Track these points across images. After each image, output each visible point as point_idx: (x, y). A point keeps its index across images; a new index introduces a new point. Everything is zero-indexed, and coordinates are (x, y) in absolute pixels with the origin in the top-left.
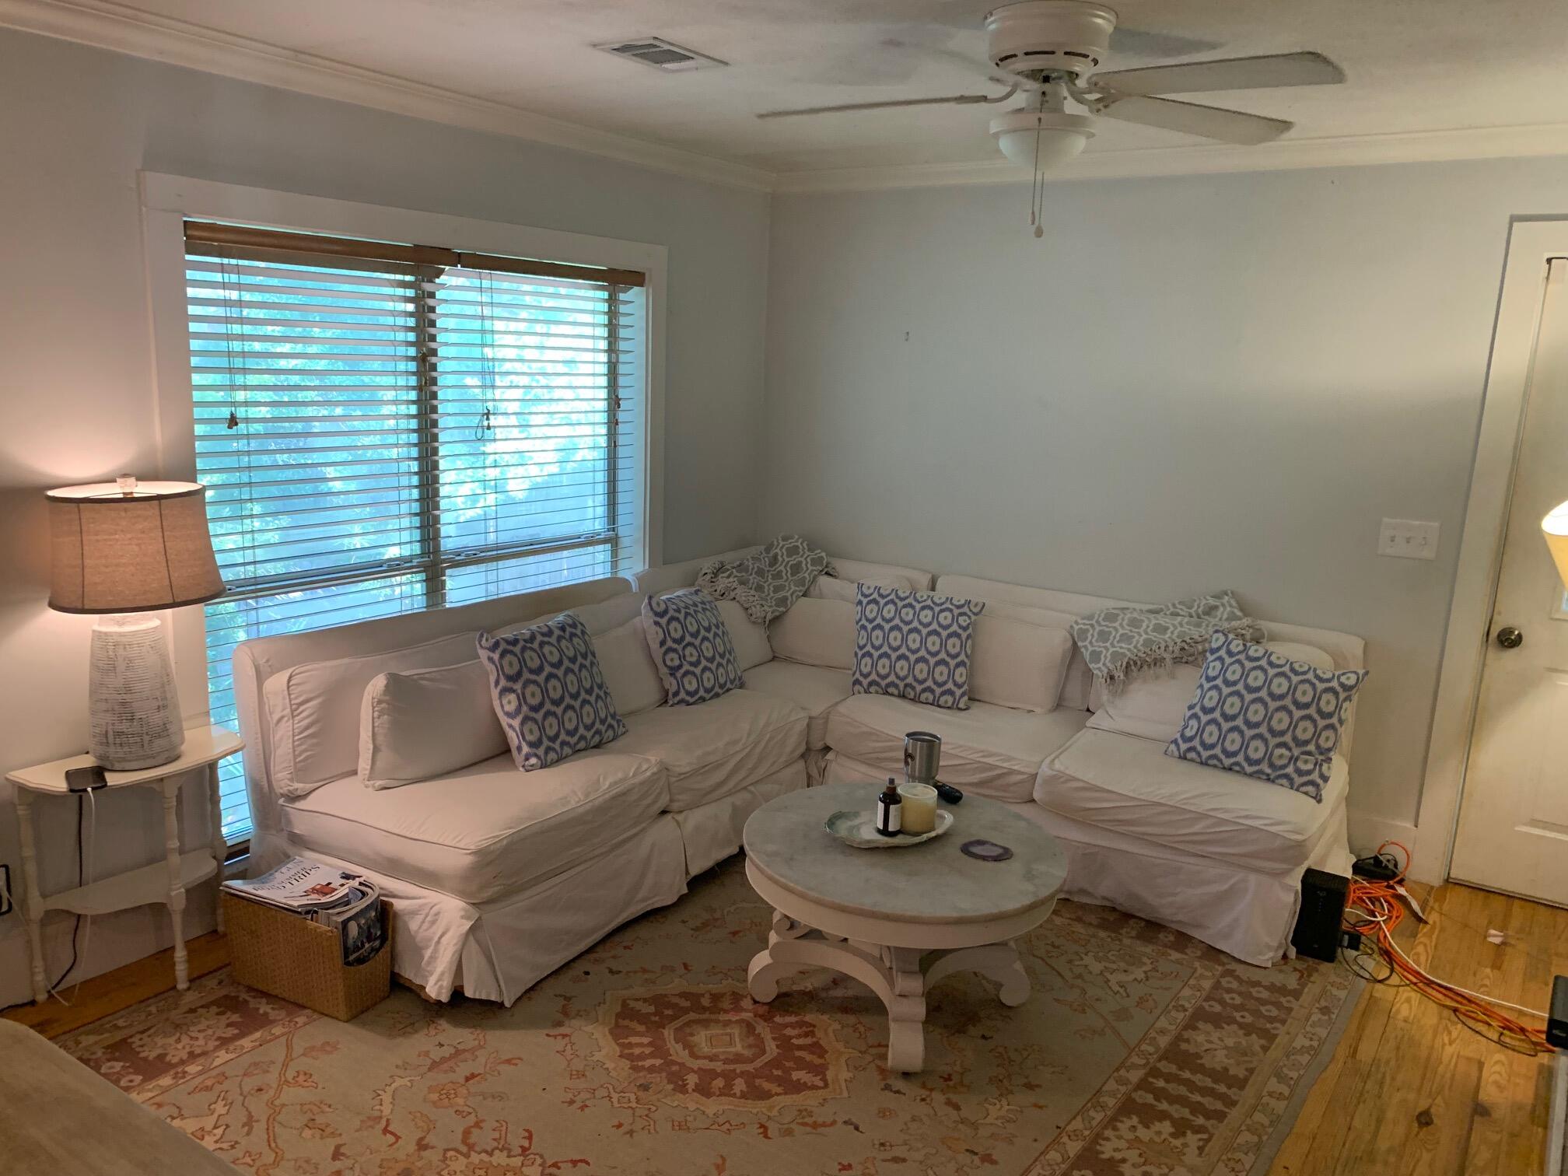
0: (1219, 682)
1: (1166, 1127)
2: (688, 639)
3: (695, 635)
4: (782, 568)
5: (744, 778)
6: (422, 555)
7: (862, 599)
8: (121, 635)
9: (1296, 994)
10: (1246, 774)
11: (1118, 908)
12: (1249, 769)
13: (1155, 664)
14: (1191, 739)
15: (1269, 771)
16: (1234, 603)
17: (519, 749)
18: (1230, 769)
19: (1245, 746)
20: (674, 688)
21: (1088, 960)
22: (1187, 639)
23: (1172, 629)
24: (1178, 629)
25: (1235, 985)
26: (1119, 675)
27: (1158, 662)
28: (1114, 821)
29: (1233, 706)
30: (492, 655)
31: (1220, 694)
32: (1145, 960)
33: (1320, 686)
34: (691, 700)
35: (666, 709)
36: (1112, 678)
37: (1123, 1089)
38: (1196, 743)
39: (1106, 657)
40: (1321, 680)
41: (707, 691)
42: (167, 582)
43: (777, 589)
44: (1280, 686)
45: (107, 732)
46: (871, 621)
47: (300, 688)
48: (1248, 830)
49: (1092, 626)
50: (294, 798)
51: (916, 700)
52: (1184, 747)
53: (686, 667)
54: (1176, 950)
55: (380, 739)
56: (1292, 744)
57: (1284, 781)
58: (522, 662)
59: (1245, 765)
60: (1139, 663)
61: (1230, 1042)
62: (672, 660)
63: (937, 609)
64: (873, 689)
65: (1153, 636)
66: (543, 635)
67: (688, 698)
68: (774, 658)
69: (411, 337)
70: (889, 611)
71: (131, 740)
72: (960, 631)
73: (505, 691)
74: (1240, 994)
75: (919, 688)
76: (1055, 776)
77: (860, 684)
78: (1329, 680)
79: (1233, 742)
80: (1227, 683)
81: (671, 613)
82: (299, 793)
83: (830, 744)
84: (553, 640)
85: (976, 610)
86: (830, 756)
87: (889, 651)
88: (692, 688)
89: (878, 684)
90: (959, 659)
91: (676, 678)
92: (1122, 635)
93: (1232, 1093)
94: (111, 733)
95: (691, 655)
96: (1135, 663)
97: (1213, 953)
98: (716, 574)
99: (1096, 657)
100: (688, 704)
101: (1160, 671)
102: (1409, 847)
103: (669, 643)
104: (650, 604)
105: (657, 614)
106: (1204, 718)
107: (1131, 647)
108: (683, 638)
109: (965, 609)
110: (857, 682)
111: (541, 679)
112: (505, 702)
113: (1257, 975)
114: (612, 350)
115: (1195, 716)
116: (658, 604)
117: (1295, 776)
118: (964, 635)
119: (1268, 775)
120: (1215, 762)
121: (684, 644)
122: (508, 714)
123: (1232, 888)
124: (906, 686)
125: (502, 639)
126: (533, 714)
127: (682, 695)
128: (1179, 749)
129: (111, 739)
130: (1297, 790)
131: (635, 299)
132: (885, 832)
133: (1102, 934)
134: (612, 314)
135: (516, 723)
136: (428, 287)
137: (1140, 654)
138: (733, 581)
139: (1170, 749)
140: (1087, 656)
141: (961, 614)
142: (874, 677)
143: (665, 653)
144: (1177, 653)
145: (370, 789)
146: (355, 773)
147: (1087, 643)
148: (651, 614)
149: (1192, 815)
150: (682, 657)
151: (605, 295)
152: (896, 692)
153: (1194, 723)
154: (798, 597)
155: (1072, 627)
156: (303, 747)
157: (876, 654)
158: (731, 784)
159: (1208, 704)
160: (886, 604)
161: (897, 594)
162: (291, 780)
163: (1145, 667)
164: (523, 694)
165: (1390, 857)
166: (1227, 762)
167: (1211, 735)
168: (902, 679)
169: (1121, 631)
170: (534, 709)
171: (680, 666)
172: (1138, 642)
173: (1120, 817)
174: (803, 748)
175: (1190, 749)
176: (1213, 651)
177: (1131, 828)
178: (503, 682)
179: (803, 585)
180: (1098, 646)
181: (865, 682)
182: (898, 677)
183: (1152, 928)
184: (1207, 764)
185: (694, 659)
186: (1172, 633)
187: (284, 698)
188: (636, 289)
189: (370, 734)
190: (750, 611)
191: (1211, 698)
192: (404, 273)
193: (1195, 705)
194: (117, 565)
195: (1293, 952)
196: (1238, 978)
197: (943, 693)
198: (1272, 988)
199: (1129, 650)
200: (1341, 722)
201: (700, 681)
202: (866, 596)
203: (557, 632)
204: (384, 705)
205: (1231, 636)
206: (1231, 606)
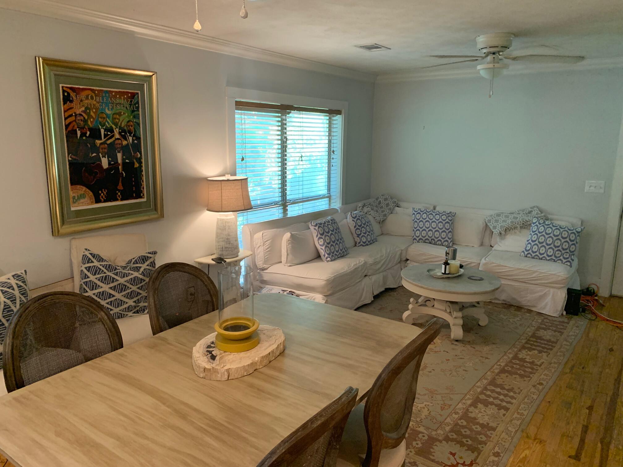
0: (537, 232)
1: (536, 352)
2: (363, 225)
3: (364, 224)
4: (383, 205)
5: (385, 267)
6: (281, 201)
7: (415, 213)
8: (227, 219)
9: (568, 323)
10: (547, 260)
11: (507, 303)
12: (548, 258)
13: (514, 229)
14: (529, 250)
15: (555, 258)
16: (538, 210)
17: (324, 256)
18: (541, 259)
19: (546, 251)
20: (359, 241)
21: (502, 316)
22: (525, 221)
23: (519, 218)
24: (521, 218)
25: (548, 321)
26: (503, 233)
27: (515, 228)
28: (507, 275)
29: (542, 239)
30: (315, 228)
31: (537, 236)
32: (519, 316)
33: (570, 232)
34: (364, 245)
35: (355, 247)
36: (501, 234)
37: (521, 344)
38: (530, 251)
39: (498, 227)
40: (570, 230)
41: (369, 242)
42: (243, 204)
43: (382, 212)
44: (557, 232)
45: (223, 247)
46: (418, 220)
47: (265, 237)
48: (550, 275)
49: (492, 218)
50: (263, 269)
51: (435, 244)
52: (526, 253)
53: (362, 234)
54: (529, 313)
55: (289, 252)
56: (561, 250)
57: (560, 261)
58: (324, 230)
59: (547, 257)
60: (509, 229)
61: (550, 334)
62: (358, 232)
63: (441, 215)
64: (420, 241)
65: (514, 220)
66: (328, 222)
67: (363, 244)
68: (382, 234)
69: (279, 133)
70: (425, 216)
71: (229, 249)
72: (449, 221)
73: (320, 238)
74: (551, 323)
75: (436, 240)
76: (486, 263)
77: (416, 239)
78: (572, 230)
79: (542, 250)
80: (539, 232)
81: (358, 217)
82: (265, 268)
83: (408, 258)
84: (330, 223)
85: (453, 215)
86: (408, 262)
87: (426, 229)
88: (364, 240)
89: (422, 239)
90: (449, 230)
91: (359, 238)
92: (503, 220)
93: (553, 345)
94: (224, 248)
95: (364, 231)
96: (508, 229)
97: (540, 314)
98: (363, 207)
99: (495, 227)
100: (363, 246)
101: (516, 231)
102: (598, 285)
103: (357, 227)
104: (351, 215)
105: (353, 218)
106: (533, 244)
107: (507, 224)
108: (361, 225)
109: (450, 215)
110: (415, 239)
111: (329, 235)
112: (319, 241)
113: (555, 319)
114: (330, 135)
115: (530, 243)
116: (354, 214)
117: (563, 259)
118: (451, 223)
119: (554, 260)
120: (537, 257)
121: (361, 227)
122: (320, 245)
123: (545, 293)
124: (432, 239)
125: (318, 223)
126: (328, 245)
127: (362, 243)
128: (525, 254)
129: (224, 250)
130: (564, 264)
131: (338, 120)
132: (445, 273)
133: (504, 310)
134: (330, 124)
135: (323, 248)
136: (284, 117)
137: (510, 226)
138: (369, 209)
139: (522, 254)
140: (491, 228)
141: (449, 216)
142: (420, 237)
143: (356, 230)
144: (521, 225)
145: (286, 266)
146: (281, 262)
147: (491, 224)
148: (351, 218)
149: (532, 272)
150: (361, 231)
151: (328, 118)
152: (428, 242)
153: (529, 245)
154: (390, 214)
155: (485, 219)
156: (267, 254)
157: (421, 230)
158: (382, 269)
159: (534, 239)
160: (423, 214)
161: (426, 211)
162: (263, 264)
163: (511, 230)
164: (325, 239)
165: (592, 288)
166: (541, 257)
167: (535, 248)
168: (430, 237)
169: (502, 219)
170: (328, 244)
171: (360, 234)
172: (508, 222)
173: (508, 274)
174: (400, 260)
175: (528, 254)
176: (534, 223)
177: (511, 277)
178: (319, 236)
179: (391, 210)
180: (495, 224)
181: (418, 239)
182: (429, 237)
183: (519, 308)
184: (534, 258)
185: (364, 232)
186: (519, 219)
187: (261, 240)
188: (339, 116)
189: (286, 250)
190: (375, 218)
191: (534, 237)
192: (278, 113)
193: (529, 240)
194: (231, 199)
195: (565, 313)
196: (549, 320)
197: (444, 241)
198: (560, 322)
199: (506, 225)
200: (577, 243)
201: (367, 239)
202: (416, 212)
203: (331, 222)
204: (289, 242)
205: (539, 219)
206: (537, 210)
